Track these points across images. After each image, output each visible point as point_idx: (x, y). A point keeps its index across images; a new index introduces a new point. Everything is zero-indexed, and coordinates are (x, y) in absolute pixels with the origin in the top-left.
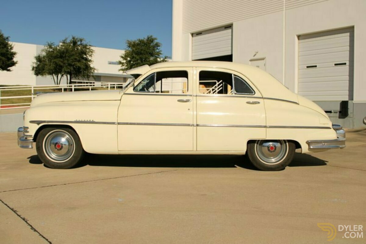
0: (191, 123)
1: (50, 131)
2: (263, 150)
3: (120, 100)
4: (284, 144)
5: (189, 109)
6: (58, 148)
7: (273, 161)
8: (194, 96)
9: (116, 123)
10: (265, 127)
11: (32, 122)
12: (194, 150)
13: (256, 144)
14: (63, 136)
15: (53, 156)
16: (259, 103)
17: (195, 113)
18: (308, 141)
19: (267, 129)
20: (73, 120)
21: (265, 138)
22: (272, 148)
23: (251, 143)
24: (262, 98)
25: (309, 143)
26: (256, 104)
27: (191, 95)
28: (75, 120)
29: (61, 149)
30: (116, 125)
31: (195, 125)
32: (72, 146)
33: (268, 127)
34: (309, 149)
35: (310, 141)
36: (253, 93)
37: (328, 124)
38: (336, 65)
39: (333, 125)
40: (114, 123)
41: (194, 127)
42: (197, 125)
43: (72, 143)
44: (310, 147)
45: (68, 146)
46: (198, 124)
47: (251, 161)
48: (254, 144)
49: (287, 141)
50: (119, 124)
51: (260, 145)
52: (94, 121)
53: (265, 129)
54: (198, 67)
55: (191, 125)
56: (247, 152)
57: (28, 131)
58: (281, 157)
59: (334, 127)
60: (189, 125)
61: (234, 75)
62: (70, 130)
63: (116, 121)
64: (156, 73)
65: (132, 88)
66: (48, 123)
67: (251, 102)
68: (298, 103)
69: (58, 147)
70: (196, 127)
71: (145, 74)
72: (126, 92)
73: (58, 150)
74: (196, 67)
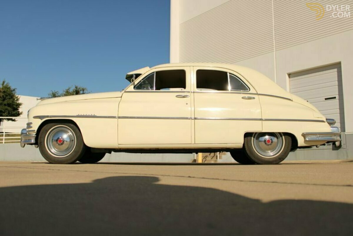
1: (52, 127)
2: (260, 145)
3: (121, 97)
4: (281, 138)
5: (187, 104)
6: (59, 143)
7: (271, 154)
8: (192, 92)
10: (261, 120)
11: (35, 117)
12: (192, 143)
13: (253, 138)
14: (66, 132)
15: (54, 150)
16: (254, 98)
17: (193, 109)
18: (303, 133)
19: (263, 122)
20: (75, 115)
21: (261, 130)
22: (269, 141)
23: (248, 135)
24: (257, 94)
25: (304, 135)
26: (251, 99)
27: (189, 92)
28: (77, 115)
29: (62, 144)
30: (117, 119)
31: (193, 118)
32: (74, 141)
33: (264, 120)
34: (306, 141)
35: (305, 133)
36: (248, 90)
37: (322, 118)
38: (326, 99)
39: (327, 119)
40: (114, 117)
41: (192, 120)
42: (195, 119)
43: (73, 139)
44: (306, 139)
45: (69, 142)
46: (196, 117)
47: (249, 154)
48: (251, 137)
49: (282, 135)
50: (119, 118)
51: (256, 139)
52: (95, 115)
53: (260, 122)
54: (196, 66)
55: (189, 118)
56: (244, 145)
57: (31, 126)
58: (279, 149)
59: (328, 121)
60: (187, 118)
61: (230, 73)
62: (72, 125)
63: (117, 116)
64: (155, 72)
65: (133, 86)
66: (51, 118)
67: (246, 97)
68: (291, 99)
69: (61, 142)
70: (193, 120)
71: (145, 74)
72: (127, 91)
74: (193, 67)
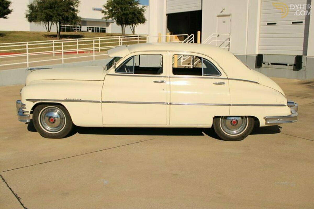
0: (165, 101)
1: (43, 108)
2: (226, 123)
3: (104, 80)
4: (245, 119)
5: (163, 90)
6: (51, 122)
7: (235, 132)
8: (168, 77)
9: (100, 102)
10: (229, 105)
11: (28, 100)
12: (168, 124)
13: (221, 119)
14: (55, 111)
15: (48, 128)
16: (224, 83)
17: (169, 92)
18: (265, 117)
19: (231, 107)
20: (63, 99)
21: (229, 114)
22: (234, 122)
23: (216, 118)
24: (228, 79)
25: (266, 119)
26: (221, 84)
27: (165, 77)
28: (65, 99)
29: (54, 122)
30: (101, 103)
31: (169, 104)
32: (64, 119)
33: (232, 105)
35: (267, 118)
36: (219, 74)
37: (283, 102)
38: (293, 23)
39: (288, 102)
40: (98, 102)
41: (168, 105)
42: (171, 104)
43: (63, 117)
44: (267, 122)
45: (60, 119)
46: (171, 102)
47: (216, 133)
48: (219, 119)
49: (247, 117)
50: (103, 102)
51: (224, 119)
52: (81, 99)
53: (229, 107)
54: (172, 51)
55: (165, 103)
56: (213, 126)
57: (25, 107)
58: (242, 129)
59: (289, 104)
60: (163, 103)
61: (203, 58)
62: (61, 107)
63: (100, 100)
65: (114, 69)
66: (42, 101)
67: (218, 83)
68: (258, 83)
69: (52, 120)
70: (169, 105)
71: (125, 57)
72: (108, 73)
73: (52, 123)
74: (170, 51)
